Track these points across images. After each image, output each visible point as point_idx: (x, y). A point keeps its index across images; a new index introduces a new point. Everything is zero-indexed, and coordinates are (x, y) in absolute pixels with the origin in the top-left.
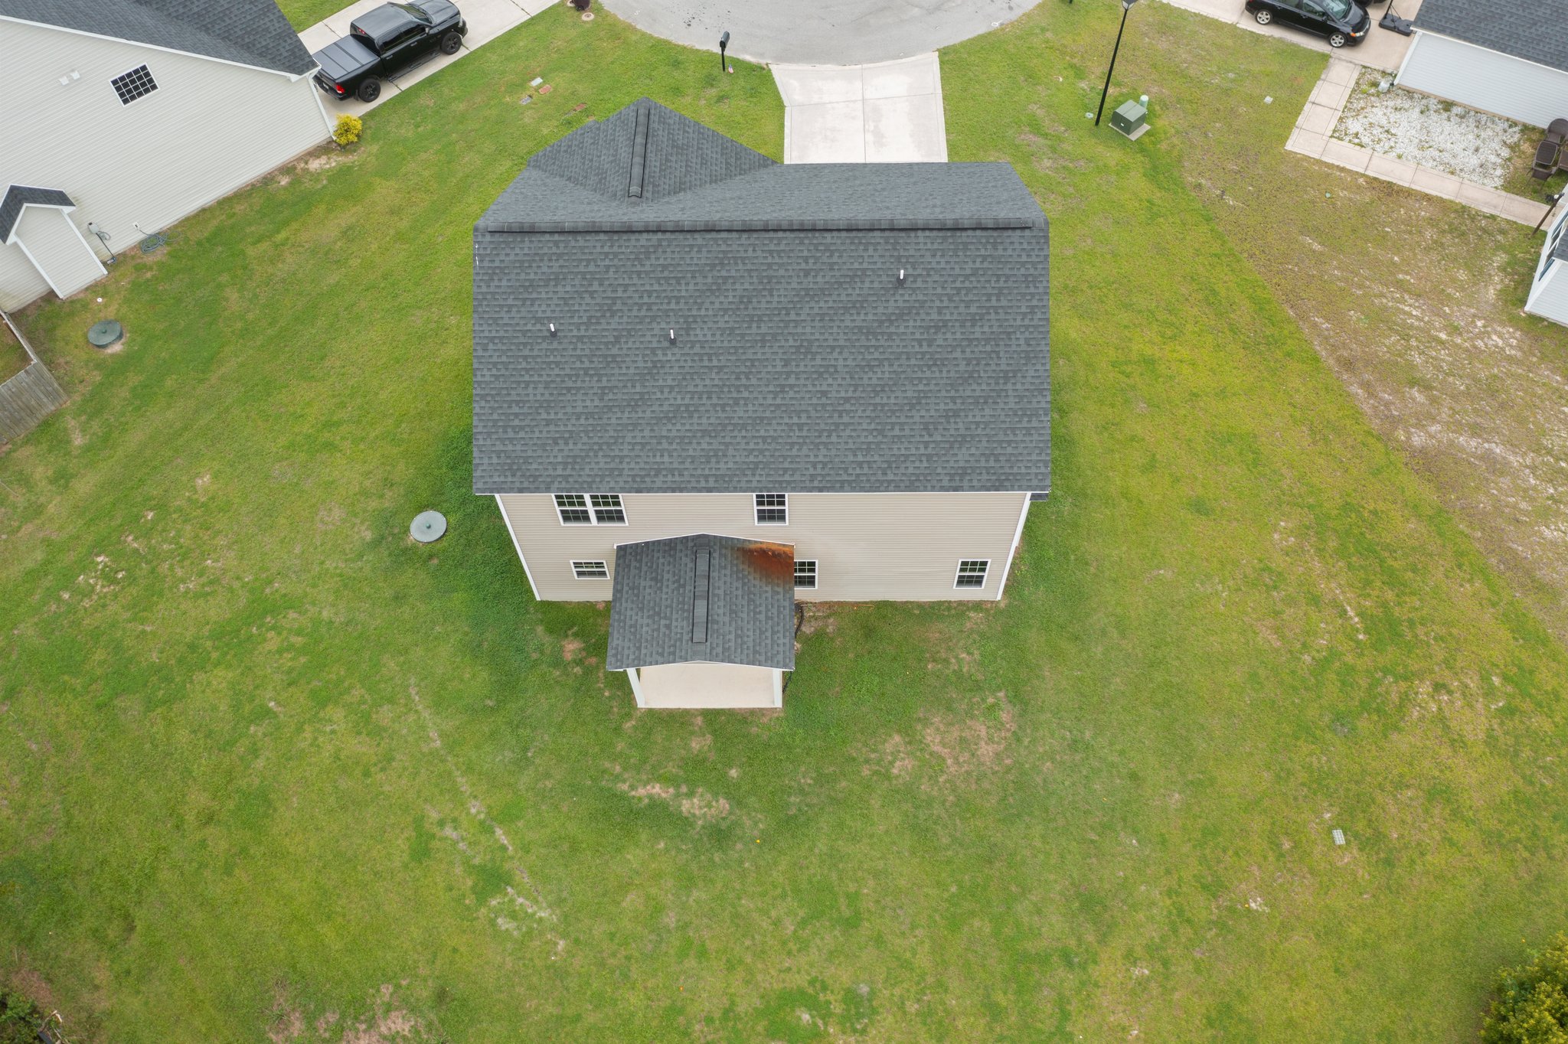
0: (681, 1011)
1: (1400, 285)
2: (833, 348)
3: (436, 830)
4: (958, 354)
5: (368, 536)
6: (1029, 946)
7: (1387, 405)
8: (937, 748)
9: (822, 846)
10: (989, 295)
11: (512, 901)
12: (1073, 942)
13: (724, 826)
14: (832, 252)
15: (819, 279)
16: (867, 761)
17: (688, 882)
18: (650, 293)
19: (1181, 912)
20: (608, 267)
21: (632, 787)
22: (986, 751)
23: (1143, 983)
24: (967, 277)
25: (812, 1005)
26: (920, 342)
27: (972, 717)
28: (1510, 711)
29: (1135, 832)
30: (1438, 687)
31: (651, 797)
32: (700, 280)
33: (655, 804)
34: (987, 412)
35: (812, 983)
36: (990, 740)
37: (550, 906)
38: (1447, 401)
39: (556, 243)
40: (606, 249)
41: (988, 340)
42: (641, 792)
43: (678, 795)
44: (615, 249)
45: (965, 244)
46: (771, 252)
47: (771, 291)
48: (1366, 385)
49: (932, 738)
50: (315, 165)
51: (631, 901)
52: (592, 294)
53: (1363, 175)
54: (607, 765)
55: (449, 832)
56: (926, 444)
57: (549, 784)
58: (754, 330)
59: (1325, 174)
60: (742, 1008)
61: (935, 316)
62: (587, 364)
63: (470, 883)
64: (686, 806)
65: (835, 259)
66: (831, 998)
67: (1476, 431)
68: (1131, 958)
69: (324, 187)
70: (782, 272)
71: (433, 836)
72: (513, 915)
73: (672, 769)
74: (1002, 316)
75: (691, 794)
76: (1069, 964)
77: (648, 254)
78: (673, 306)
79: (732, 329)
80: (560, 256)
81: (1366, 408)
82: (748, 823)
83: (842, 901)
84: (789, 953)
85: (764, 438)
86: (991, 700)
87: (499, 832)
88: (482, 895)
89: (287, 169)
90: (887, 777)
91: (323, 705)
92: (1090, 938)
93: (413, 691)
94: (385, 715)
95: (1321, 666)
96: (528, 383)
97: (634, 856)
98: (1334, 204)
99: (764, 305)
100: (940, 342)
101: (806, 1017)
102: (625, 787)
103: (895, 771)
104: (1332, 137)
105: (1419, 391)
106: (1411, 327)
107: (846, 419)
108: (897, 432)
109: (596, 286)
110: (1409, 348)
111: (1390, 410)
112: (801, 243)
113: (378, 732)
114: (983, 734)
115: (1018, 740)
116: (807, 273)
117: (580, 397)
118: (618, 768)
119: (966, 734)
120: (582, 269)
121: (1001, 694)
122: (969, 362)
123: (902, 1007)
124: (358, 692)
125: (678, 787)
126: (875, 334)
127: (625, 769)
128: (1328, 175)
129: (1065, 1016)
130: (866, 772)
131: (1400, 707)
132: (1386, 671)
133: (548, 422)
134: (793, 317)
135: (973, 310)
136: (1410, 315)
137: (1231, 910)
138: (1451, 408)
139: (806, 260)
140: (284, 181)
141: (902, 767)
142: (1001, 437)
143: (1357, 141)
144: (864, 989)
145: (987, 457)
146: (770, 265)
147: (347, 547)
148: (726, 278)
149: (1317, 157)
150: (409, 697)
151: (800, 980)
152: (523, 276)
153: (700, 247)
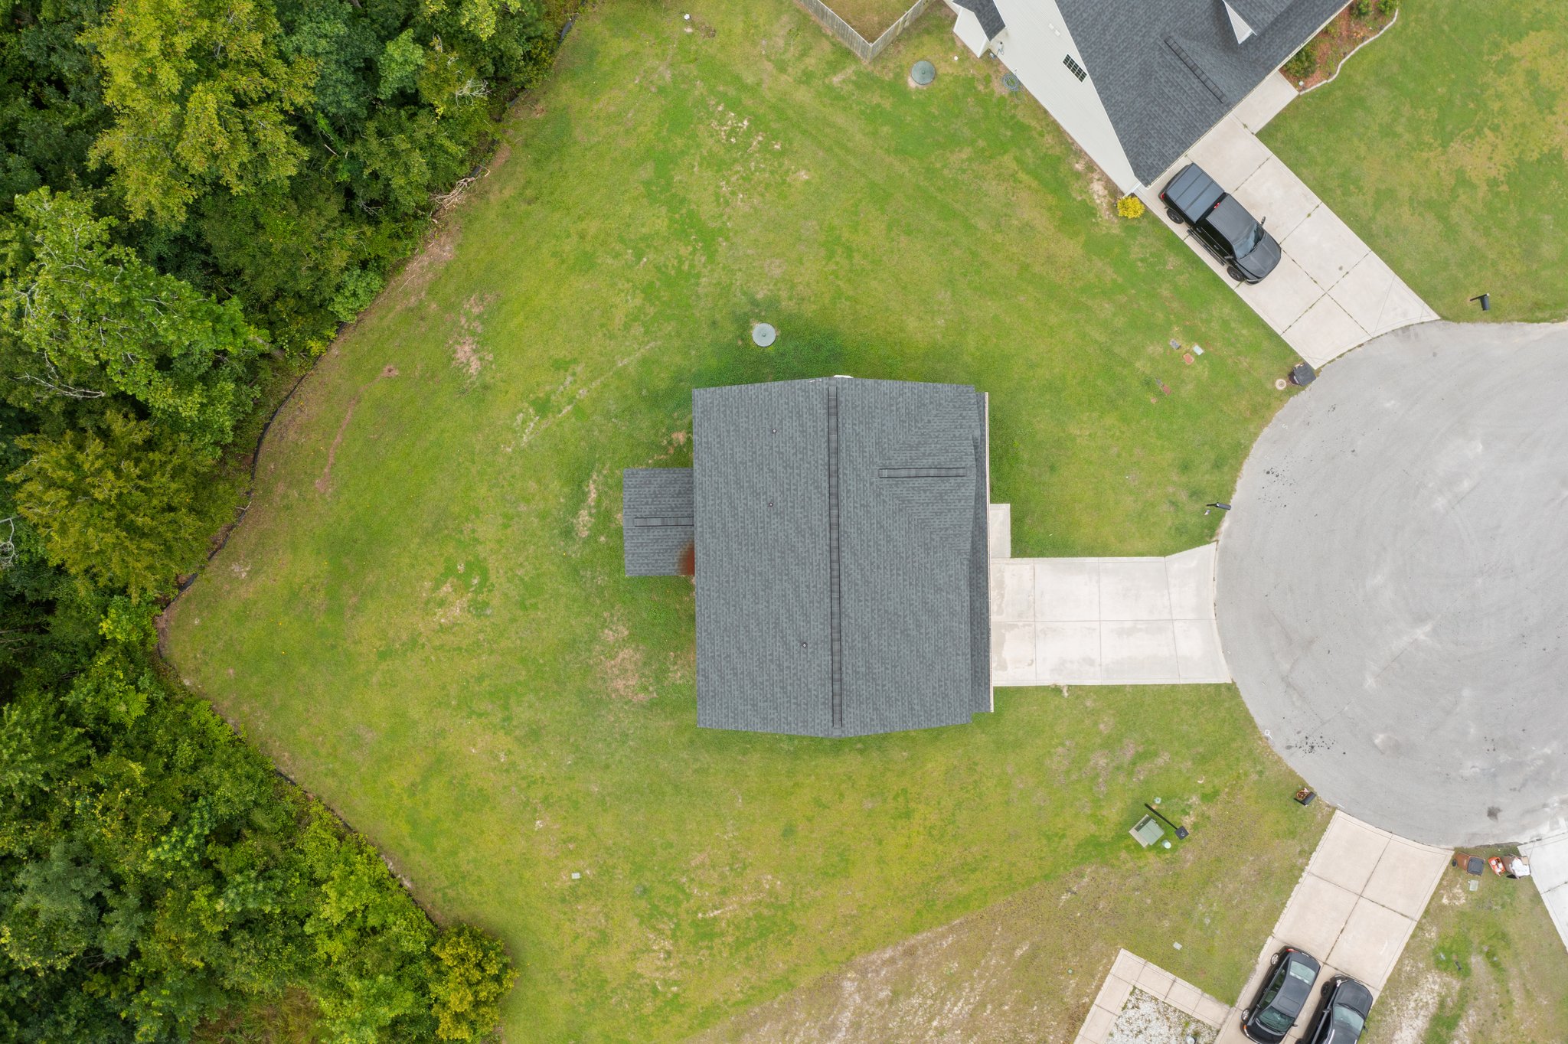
0: (478, 517)
1: (982, 1005)
2: (768, 602)
3: (570, 371)
4: (766, 677)
5: (760, 296)
6: (513, 701)
7: (877, 972)
8: (621, 656)
9: (563, 590)
10: (796, 698)
11: (531, 420)
12: (515, 723)
13: (574, 534)
14: (819, 602)
15: (804, 595)
16: (612, 615)
17: (543, 516)
18: (796, 490)
19: (534, 783)
20: (810, 463)
21: (594, 482)
22: (620, 684)
23: (496, 758)
24: (807, 685)
25: (482, 584)
26: (772, 655)
27: (641, 677)
28: (655, 991)
29: (576, 763)
30: (669, 954)
31: (589, 492)
32: (804, 520)
33: (586, 494)
34: (737, 693)
35: (493, 585)
36: (627, 687)
37: (529, 442)
38: (880, 1012)
39: (823, 430)
40: (820, 462)
41: (773, 695)
42: (592, 487)
43: (590, 507)
44: (820, 467)
45: (824, 685)
46: (819, 565)
47: (798, 564)
48: (892, 961)
49: (626, 653)
50: (1098, 187)
51: (532, 485)
52: (795, 454)
53: (1092, 1002)
54: (608, 465)
55: (569, 379)
56: (720, 656)
57: (596, 433)
58: (777, 554)
59: (1095, 974)
60: (480, 548)
61: (785, 664)
62: (758, 453)
63: (541, 395)
64: (584, 513)
65: (816, 604)
66: (485, 594)
67: (856, 1026)
68: (509, 753)
69: (1075, 199)
70: (808, 571)
71: (566, 371)
72: (524, 422)
73: (605, 503)
74: (786, 705)
75: (591, 515)
76: (504, 720)
77: (817, 488)
78: (790, 504)
79: (777, 541)
80: (816, 433)
81: (874, 956)
82: (575, 548)
83: (533, 601)
84: (506, 573)
85: (721, 560)
86: (651, 689)
87: (569, 408)
88: (533, 403)
89: (1091, 166)
90: (603, 627)
91: (643, 291)
92: (517, 732)
93: (652, 344)
94: (637, 330)
95: (680, 888)
96: (748, 417)
97: (555, 485)
98: (1062, 974)
99: (790, 560)
100: (772, 667)
101: (476, 581)
102: (595, 477)
103: (606, 631)
104: (1135, 988)
105: (888, 996)
106: (943, 1003)
107: (732, 609)
108: (726, 639)
109: (800, 456)
110: (925, 997)
111: (872, 971)
112: (825, 584)
113: (627, 327)
114: (630, 683)
115: (626, 703)
116: (808, 587)
117: (742, 449)
118: (605, 472)
119: (630, 673)
120: (809, 447)
121: (655, 695)
122: (762, 683)
123: (481, 631)
124: (651, 311)
125: (595, 507)
126: (775, 628)
127: (605, 476)
128: (1093, 976)
129: (480, 715)
130: (605, 614)
131: (654, 928)
132: (678, 925)
133: (728, 431)
134: (785, 578)
135: (789, 688)
136: (955, 1004)
137: (536, 811)
138: (873, 1013)
139: (815, 586)
140: (1079, 166)
141: (608, 635)
142: (724, 700)
143: (1130, 1005)
144: (488, 612)
145: (714, 691)
146: (812, 564)
147: (751, 284)
148: (804, 536)
149: (1113, 970)
150: (649, 342)
151: (493, 578)
152: (805, 410)
153: (821, 520)
